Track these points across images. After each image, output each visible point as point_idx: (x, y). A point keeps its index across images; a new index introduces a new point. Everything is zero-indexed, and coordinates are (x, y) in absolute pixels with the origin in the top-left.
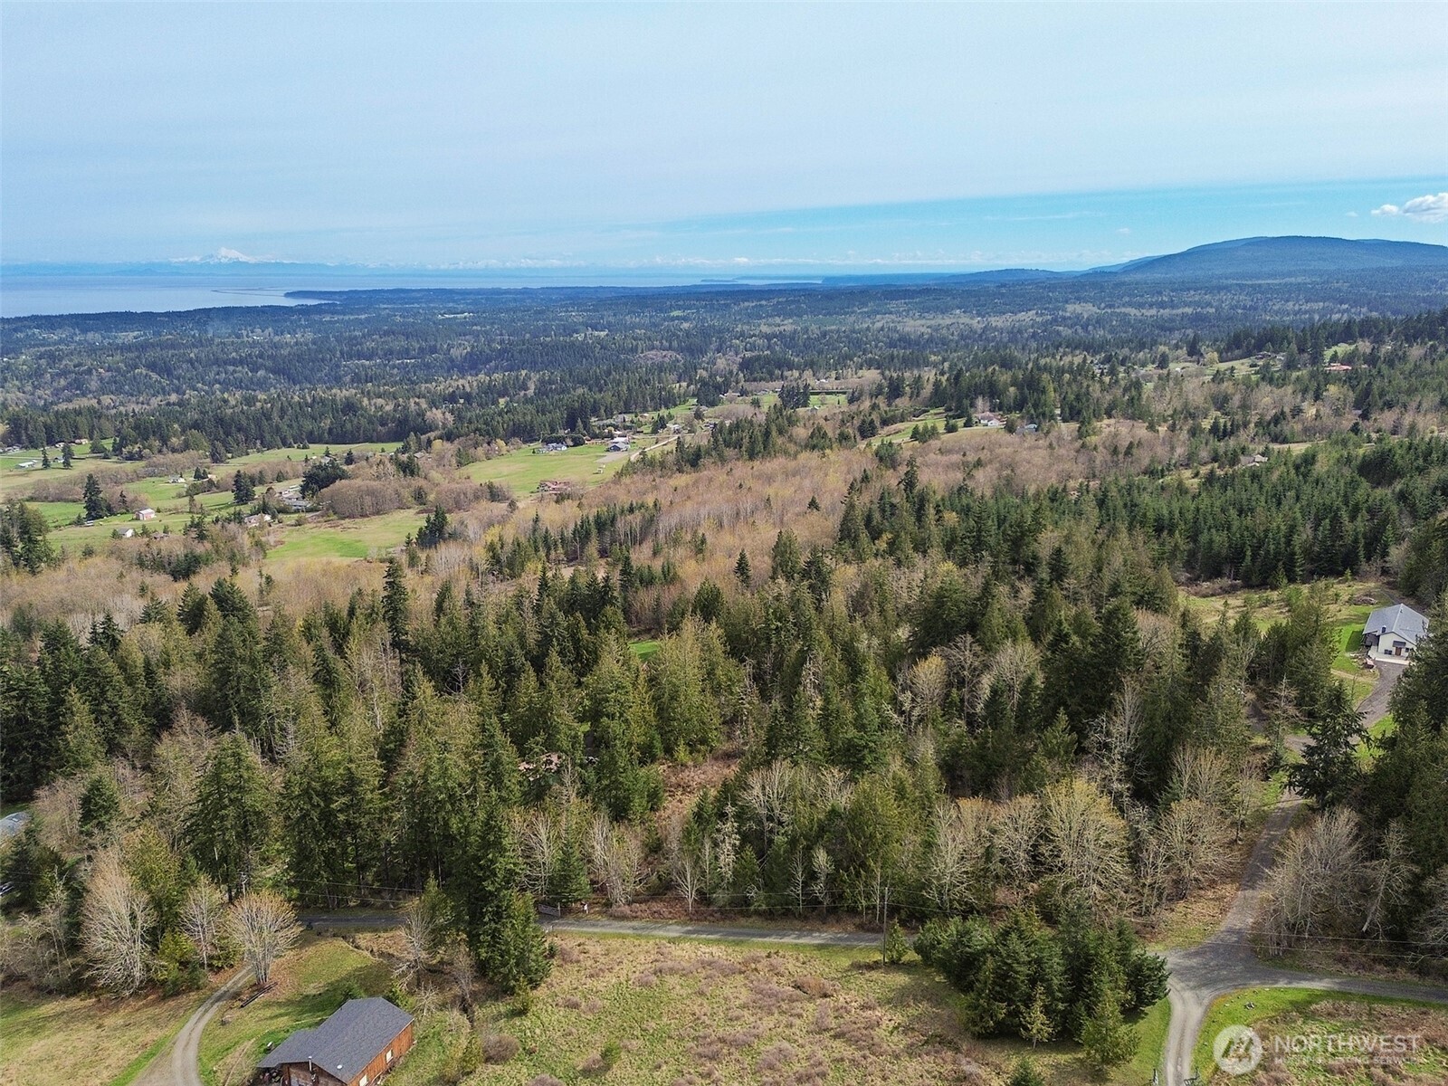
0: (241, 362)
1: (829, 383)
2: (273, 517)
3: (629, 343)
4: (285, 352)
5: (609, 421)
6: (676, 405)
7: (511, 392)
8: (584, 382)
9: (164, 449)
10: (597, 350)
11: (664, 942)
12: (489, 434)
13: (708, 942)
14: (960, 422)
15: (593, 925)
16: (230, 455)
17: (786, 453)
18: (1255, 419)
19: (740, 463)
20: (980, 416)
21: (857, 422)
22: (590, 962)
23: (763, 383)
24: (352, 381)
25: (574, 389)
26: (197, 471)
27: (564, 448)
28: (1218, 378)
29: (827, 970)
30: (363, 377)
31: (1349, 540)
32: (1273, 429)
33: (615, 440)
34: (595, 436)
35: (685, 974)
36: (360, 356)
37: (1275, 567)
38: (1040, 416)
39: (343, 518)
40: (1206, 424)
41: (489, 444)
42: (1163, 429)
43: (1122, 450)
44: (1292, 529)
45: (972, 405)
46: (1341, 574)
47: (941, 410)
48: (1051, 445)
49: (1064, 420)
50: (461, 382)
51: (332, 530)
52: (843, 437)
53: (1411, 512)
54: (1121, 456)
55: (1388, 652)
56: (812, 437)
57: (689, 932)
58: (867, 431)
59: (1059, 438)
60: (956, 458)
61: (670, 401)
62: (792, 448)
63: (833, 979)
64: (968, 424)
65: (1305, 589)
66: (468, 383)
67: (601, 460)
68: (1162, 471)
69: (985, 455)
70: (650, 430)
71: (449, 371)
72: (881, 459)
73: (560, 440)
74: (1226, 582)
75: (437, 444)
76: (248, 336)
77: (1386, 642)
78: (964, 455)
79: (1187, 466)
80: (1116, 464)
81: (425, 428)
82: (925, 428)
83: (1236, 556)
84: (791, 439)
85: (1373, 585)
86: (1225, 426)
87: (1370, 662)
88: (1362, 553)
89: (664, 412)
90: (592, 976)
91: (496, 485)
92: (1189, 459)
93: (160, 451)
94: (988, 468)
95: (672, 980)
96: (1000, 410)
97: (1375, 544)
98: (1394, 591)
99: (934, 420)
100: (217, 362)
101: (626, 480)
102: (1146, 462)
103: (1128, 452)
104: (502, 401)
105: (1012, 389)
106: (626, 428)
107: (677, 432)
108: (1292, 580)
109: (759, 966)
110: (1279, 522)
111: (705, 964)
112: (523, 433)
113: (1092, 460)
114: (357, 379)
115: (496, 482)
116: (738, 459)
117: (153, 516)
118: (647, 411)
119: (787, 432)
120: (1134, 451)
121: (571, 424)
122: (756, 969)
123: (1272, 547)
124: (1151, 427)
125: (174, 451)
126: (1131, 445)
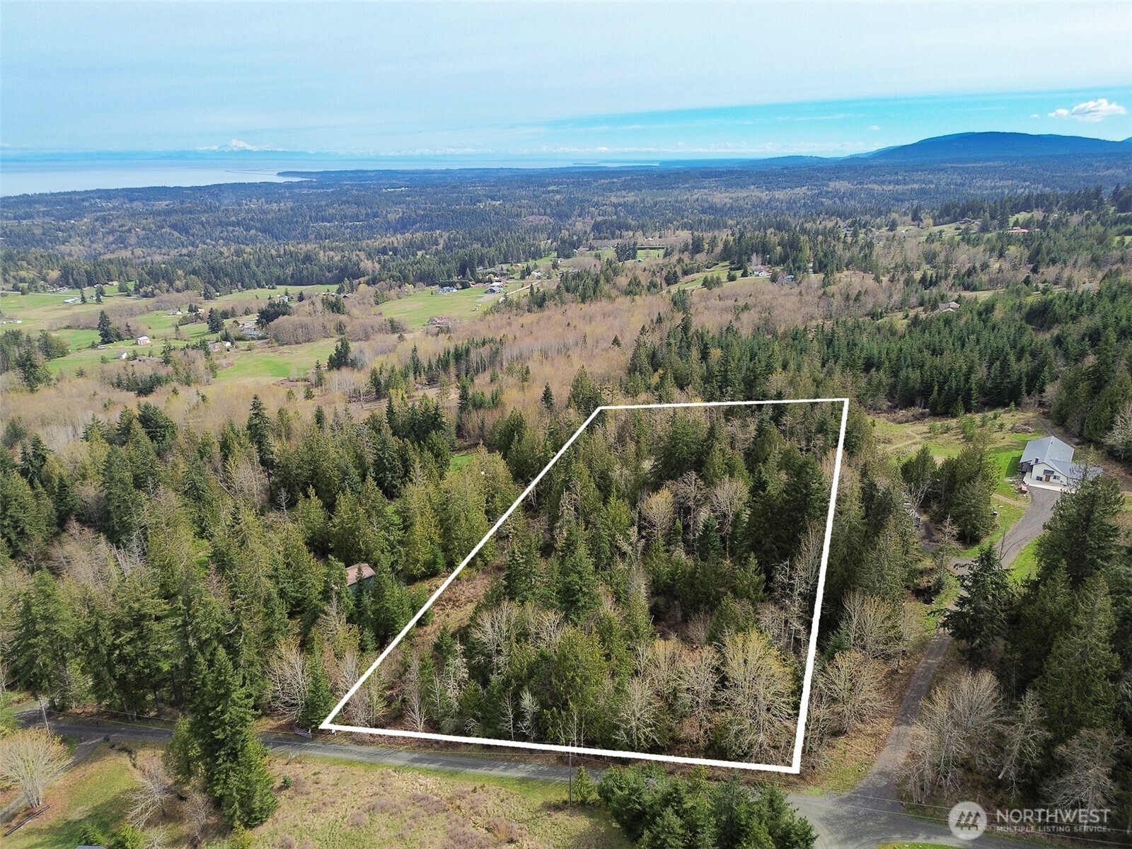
0: (238, 224)
1: (654, 241)
2: (232, 344)
3: (515, 210)
4: (269, 217)
5: (489, 270)
6: (541, 258)
7: (427, 246)
8: (478, 240)
9: (171, 289)
10: (492, 215)
11: (390, 770)
12: (403, 279)
13: (428, 771)
14: (739, 273)
15: (336, 750)
16: (218, 294)
17: (609, 297)
18: (953, 272)
19: (573, 305)
20: (754, 268)
21: (664, 273)
22: (318, 794)
23: (606, 240)
24: (316, 238)
25: (472, 245)
26: (191, 306)
27: (455, 290)
28: (930, 239)
29: (520, 809)
30: (324, 235)
31: (1015, 378)
32: (967, 281)
33: (493, 284)
34: (479, 281)
35: (394, 811)
36: (323, 219)
37: (956, 400)
38: (796, 269)
39: (283, 345)
40: (918, 276)
41: (400, 287)
42: (885, 279)
43: (853, 297)
44: (971, 370)
45: (749, 260)
46: (1007, 405)
47: (727, 263)
48: (800, 292)
49: (815, 272)
50: (393, 239)
51: (272, 354)
52: (653, 285)
53: (1064, 355)
54: (851, 302)
55: (1039, 479)
56: (629, 285)
57: (415, 760)
58: (671, 279)
59: (809, 287)
60: (730, 303)
61: (537, 255)
62: (614, 293)
63: (523, 821)
64: (744, 275)
65: (978, 418)
66: (397, 240)
67: (480, 300)
68: (881, 313)
69: (751, 301)
70: (519, 277)
71: (386, 231)
72: (675, 304)
73: (452, 285)
74: (917, 410)
75: (363, 287)
76: (246, 205)
77: (1038, 471)
78: (736, 301)
79: (900, 309)
80: (848, 307)
81: (357, 274)
82: (712, 278)
83: (926, 391)
84: (615, 286)
85: (1031, 414)
86: (931, 277)
87: (1024, 488)
88: (1024, 389)
89: (531, 263)
90: (314, 811)
91: (396, 320)
92: (902, 304)
93: (168, 291)
94: (752, 311)
95: (381, 819)
96: (769, 264)
97: (1034, 382)
98: (1048, 421)
99: (721, 272)
100: (220, 224)
101: (489, 317)
102: (870, 306)
103: (857, 299)
104: (420, 253)
105: (779, 248)
106: (502, 275)
107: (539, 278)
108: (968, 410)
109: (462, 805)
110: (961, 364)
111: (417, 800)
112: (427, 279)
113: (830, 305)
114: (319, 237)
115: (396, 317)
116: (573, 302)
117: (148, 341)
118: (520, 262)
119: (612, 280)
120: (862, 298)
121: (462, 272)
122: (459, 807)
123: (954, 384)
124: (877, 279)
125: (178, 291)
126: (859, 293)
